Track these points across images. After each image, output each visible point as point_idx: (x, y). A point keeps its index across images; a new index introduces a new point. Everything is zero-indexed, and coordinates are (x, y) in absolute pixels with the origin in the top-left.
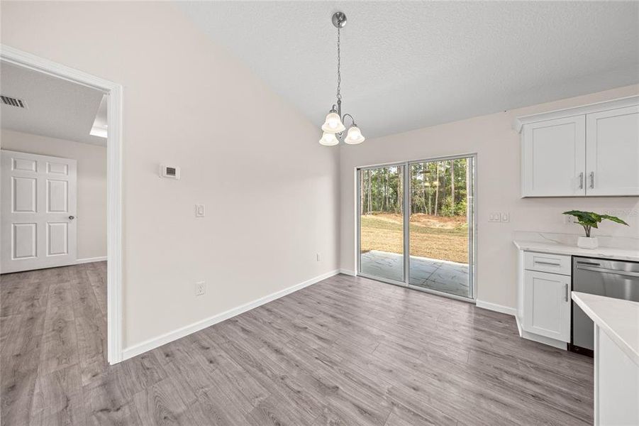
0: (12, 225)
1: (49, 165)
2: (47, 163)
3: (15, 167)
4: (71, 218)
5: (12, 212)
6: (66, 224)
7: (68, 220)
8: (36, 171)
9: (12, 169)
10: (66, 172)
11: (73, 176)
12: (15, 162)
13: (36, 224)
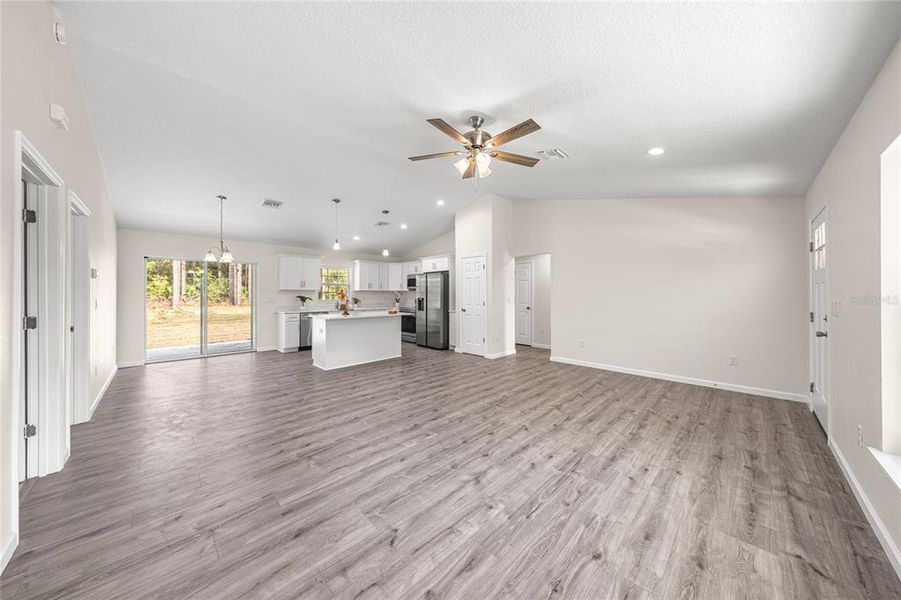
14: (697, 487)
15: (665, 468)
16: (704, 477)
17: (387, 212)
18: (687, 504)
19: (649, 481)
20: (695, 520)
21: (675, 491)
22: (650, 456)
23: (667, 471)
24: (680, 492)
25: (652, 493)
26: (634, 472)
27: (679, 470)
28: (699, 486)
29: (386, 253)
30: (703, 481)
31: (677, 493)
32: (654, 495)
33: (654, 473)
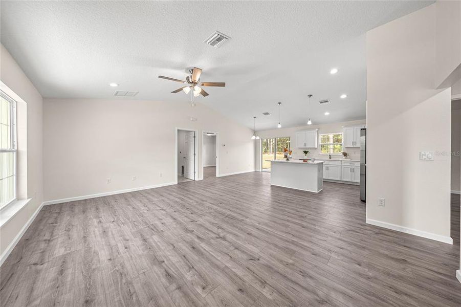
14: (96, 260)
15: (119, 256)
16: (94, 270)
17: (311, 96)
18: (97, 248)
19: (119, 245)
20: (91, 246)
21: (106, 250)
22: (133, 256)
23: (117, 256)
24: (103, 251)
25: (114, 242)
26: (130, 243)
27: (112, 261)
28: (95, 262)
29: (310, 123)
30: (94, 267)
31: (104, 250)
32: (113, 242)
33: (122, 250)
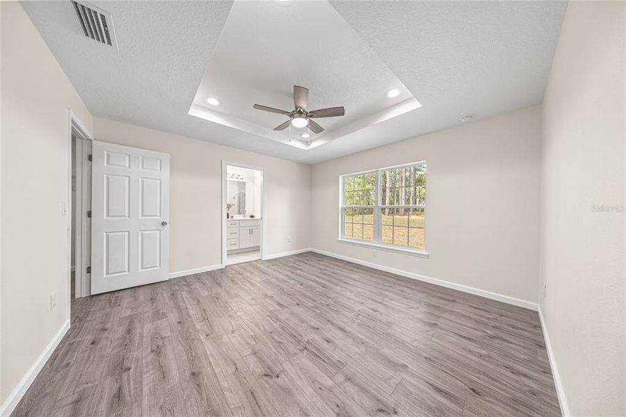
0: (105, 234)
1: (143, 160)
2: (140, 158)
3: (108, 163)
4: (164, 224)
5: (105, 218)
6: (159, 231)
7: (161, 227)
8: (129, 167)
9: (105, 165)
10: (159, 169)
11: (166, 173)
12: (108, 155)
13: (129, 232)
